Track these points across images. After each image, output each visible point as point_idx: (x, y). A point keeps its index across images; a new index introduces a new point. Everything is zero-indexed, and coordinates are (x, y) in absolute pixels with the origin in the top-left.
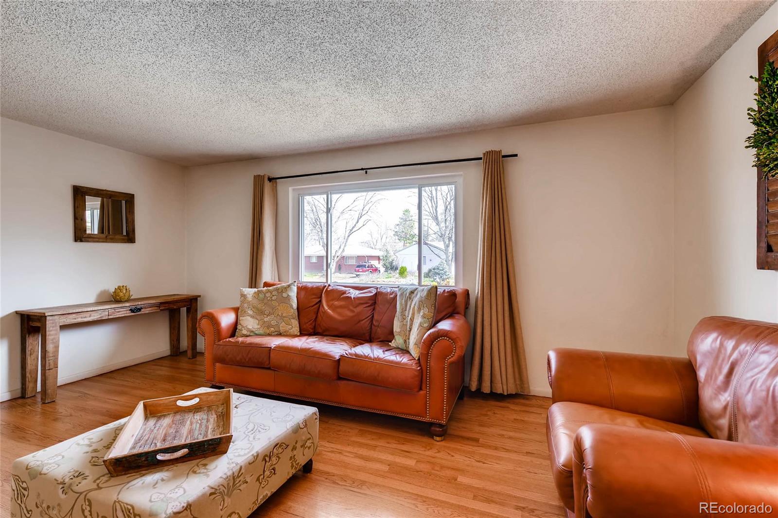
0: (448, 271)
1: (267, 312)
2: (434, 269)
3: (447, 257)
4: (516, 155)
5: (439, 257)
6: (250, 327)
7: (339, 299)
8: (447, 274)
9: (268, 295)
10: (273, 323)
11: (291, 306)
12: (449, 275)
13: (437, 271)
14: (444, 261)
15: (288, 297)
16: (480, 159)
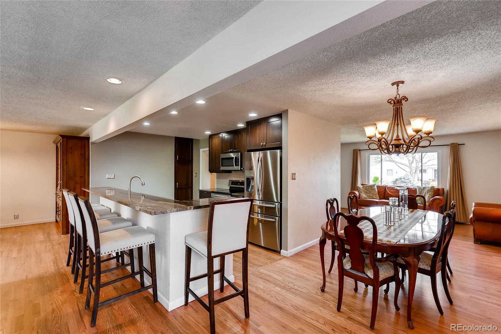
0: (412, 180)
1: (368, 192)
2: (401, 179)
3: (411, 171)
4: (464, 144)
5: (405, 170)
6: (364, 196)
7: (393, 190)
8: (412, 182)
9: (367, 187)
10: (371, 196)
11: (376, 191)
12: (413, 183)
13: (403, 180)
14: (409, 174)
15: (375, 189)
16: (449, 145)
